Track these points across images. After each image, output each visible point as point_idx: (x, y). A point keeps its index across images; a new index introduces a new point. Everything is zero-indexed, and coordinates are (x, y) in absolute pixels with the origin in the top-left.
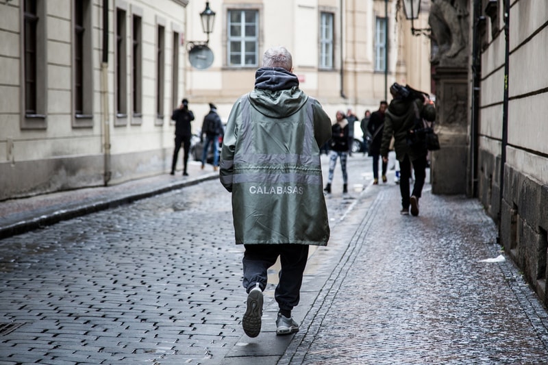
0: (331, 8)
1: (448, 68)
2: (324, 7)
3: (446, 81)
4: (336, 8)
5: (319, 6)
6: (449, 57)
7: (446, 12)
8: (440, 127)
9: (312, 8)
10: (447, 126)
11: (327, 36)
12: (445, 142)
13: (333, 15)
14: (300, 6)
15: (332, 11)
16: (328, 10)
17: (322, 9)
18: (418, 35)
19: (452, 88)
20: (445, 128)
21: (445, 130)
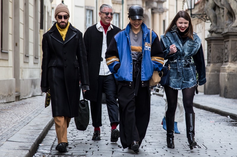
0: (92, 7)
1: (234, 32)
2: (88, 7)
3: (233, 39)
4: (94, 7)
5: (85, 6)
6: (234, 27)
7: (232, 3)
8: (229, 63)
9: (82, 7)
10: (233, 63)
11: (89, 22)
12: (233, 71)
13: (92, 11)
14: (76, 6)
15: (92, 9)
16: (90, 8)
17: (87, 8)
18: (194, 17)
19: (235, 43)
20: (232, 64)
21: (232, 65)
